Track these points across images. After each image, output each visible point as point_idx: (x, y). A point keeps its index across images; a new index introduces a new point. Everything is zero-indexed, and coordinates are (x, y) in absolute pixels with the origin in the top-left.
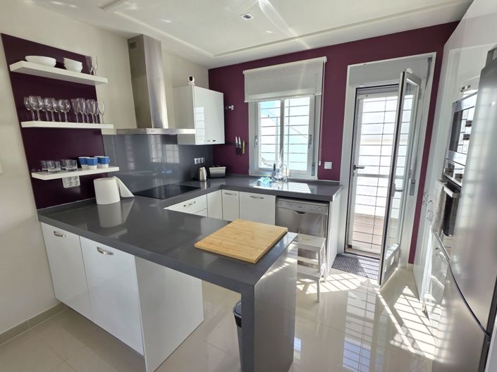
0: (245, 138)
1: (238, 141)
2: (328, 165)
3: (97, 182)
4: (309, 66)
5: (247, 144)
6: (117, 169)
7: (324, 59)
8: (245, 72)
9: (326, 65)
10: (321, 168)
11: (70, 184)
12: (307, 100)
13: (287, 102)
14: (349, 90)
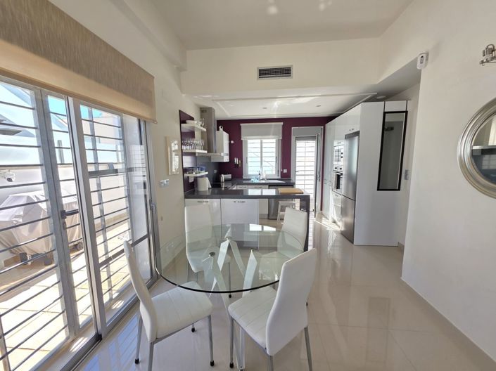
0: (241, 158)
1: (236, 161)
2: (285, 171)
3: (199, 179)
4: (275, 125)
5: (242, 162)
6: (207, 173)
7: (282, 123)
8: (242, 124)
9: (283, 126)
10: (282, 173)
11: (191, 180)
12: (274, 140)
13: (264, 141)
14: (293, 138)
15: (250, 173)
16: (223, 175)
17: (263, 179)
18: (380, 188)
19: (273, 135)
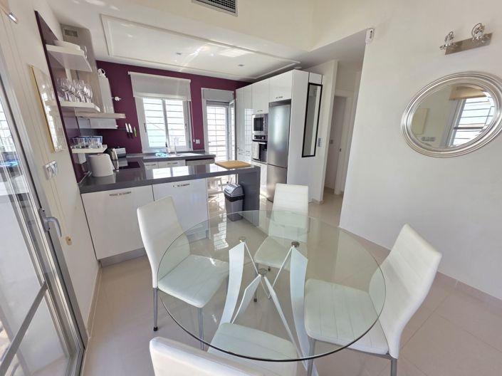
0: (135, 124)
1: (129, 128)
2: (198, 142)
4: (181, 82)
5: (137, 128)
7: (189, 80)
8: (130, 73)
9: (191, 83)
10: (194, 143)
11: (83, 160)
12: (181, 103)
13: (167, 102)
14: (204, 101)
15: (151, 145)
16: (114, 149)
17: (172, 153)
18: (304, 155)
19: (180, 94)
